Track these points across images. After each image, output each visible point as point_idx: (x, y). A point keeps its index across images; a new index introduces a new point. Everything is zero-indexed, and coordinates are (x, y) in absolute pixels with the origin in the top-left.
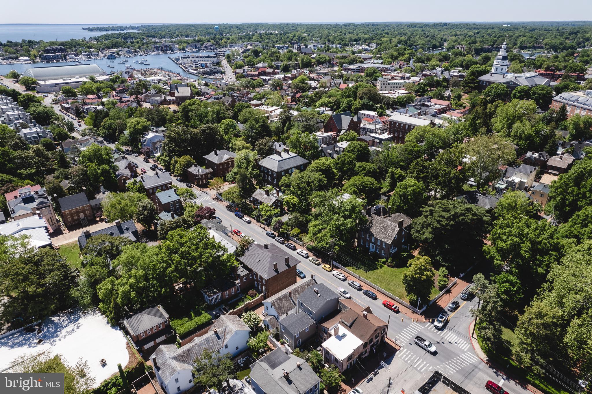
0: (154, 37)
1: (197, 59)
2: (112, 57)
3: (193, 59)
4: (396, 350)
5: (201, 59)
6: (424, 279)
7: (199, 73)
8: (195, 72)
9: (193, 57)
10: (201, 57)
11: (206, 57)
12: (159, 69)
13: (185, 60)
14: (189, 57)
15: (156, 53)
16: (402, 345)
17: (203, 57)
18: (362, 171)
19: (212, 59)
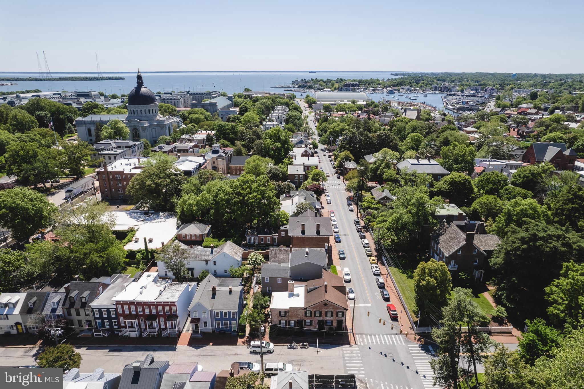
0: (444, 81)
1: (462, 98)
2: (391, 92)
3: (458, 97)
4: (348, 343)
5: (467, 98)
6: (423, 285)
7: (455, 109)
8: (452, 107)
9: (458, 95)
10: (467, 96)
11: (472, 96)
12: (422, 103)
13: (450, 97)
14: (454, 95)
15: (433, 92)
16: (359, 344)
17: (469, 96)
18: (507, 194)
19: (477, 99)
